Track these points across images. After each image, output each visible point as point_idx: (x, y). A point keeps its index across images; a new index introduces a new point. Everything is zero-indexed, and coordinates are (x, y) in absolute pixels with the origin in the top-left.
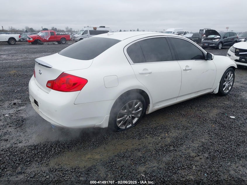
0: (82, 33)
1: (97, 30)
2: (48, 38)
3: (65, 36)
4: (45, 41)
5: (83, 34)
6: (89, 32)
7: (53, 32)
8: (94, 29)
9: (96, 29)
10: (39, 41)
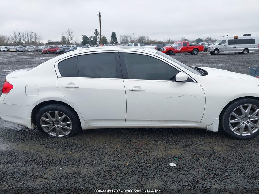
0: (218, 43)
1: (238, 39)
2: (180, 49)
3: (199, 47)
4: (177, 51)
5: (219, 45)
6: (227, 42)
7: (186, 43)
8: (234, 38)
9: (238, 37)
10: (171, 52)
